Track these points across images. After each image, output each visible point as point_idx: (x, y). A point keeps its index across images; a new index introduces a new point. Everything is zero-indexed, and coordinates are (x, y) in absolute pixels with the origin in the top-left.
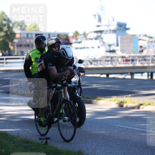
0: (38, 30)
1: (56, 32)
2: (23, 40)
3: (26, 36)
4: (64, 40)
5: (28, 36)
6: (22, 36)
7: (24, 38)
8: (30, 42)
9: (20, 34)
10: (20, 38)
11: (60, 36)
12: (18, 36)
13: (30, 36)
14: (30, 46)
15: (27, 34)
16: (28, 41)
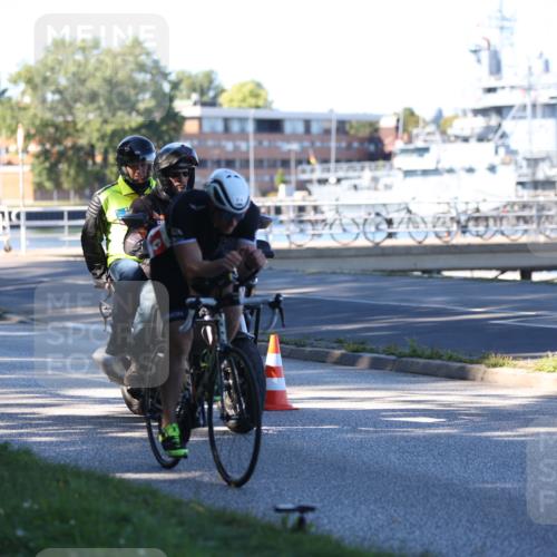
0: (267, 106)
1: (331, 111)
2: (210, 143)
3: (220, 127)
4: (362, 141)
5: (227, 129)
6: (207, 128)
7: (214, 134)
8: (236, 148)
9: (200, 119)
10: (201, 135)
11: (347, 127)
12: (191, 127)
13: (235, 127)
14: (237, 164)
15: (226, 121)
16: (229, 146)
